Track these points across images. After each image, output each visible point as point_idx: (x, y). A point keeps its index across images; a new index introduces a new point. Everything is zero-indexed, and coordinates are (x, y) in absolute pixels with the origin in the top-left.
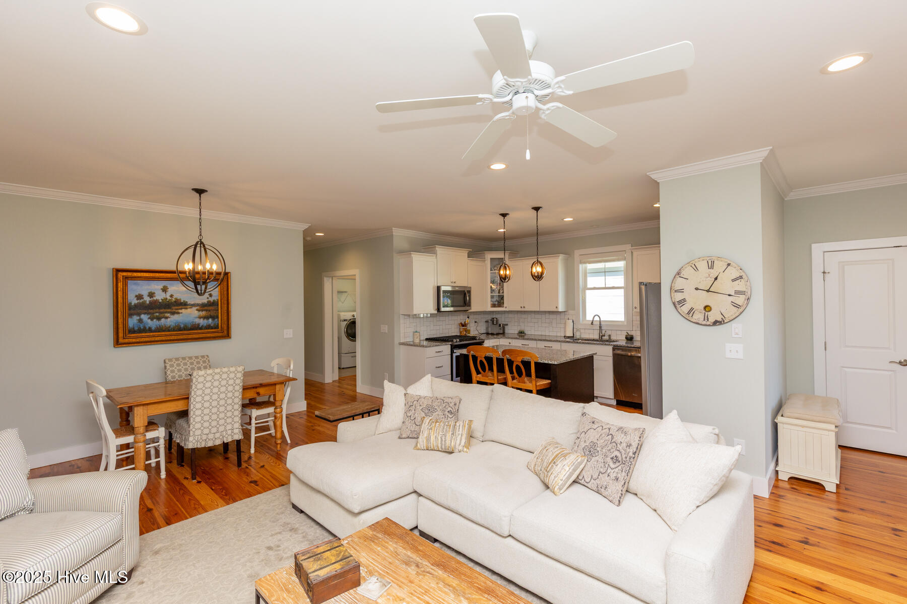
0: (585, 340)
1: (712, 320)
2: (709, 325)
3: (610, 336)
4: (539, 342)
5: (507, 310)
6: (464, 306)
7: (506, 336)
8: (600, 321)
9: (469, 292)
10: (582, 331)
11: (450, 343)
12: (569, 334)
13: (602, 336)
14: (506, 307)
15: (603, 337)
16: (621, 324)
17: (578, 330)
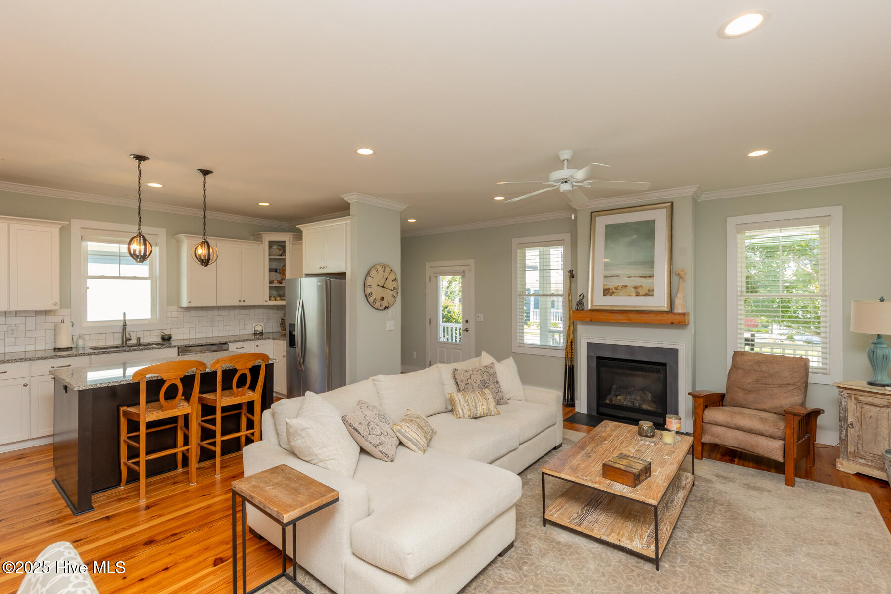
0: (101, 349)
1: (384, 307)
2: (382, 310)
3: (139, 339)
8: (125, 320)
10: (87, 337)
12: (66, 344)
13: (127, 340)
15: (128, 342)
16: (147, 322)
17: (80, 336)
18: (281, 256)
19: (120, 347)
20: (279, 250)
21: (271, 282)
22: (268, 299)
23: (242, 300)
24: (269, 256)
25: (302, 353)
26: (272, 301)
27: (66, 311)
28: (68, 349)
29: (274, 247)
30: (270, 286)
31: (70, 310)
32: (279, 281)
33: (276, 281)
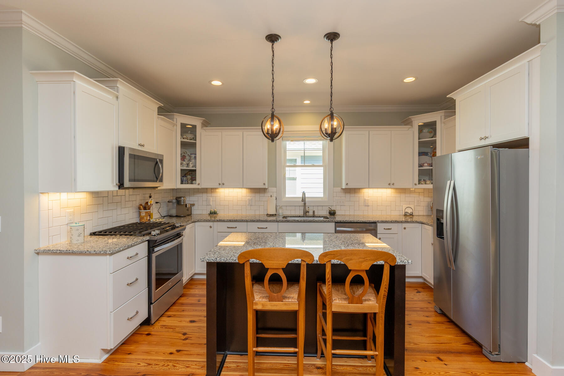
3: (314, 212)
4: (250, 224)
5: (199, 187)
6: (154, 181)
7: (194, 218)
9: (161, 161)
10: (284, 208)
11: (147, 238)
12: (273, 212)
13: (306, 212)
14: (199, 184)
15: (307, 214)
16: (320, 200)
17: (281, 207)
18: (432, 138)
19: (302, 217)
20: (430, 132)
21: (420, 166)
22: (417, 182)
23: (392, 183)
24: (419, 139)
25: (452, 249)
26: (422, 184)
27: (274, 189)
28: (273, 215)
29: (424, 131)
30: (419, 169)
31: (276, 188)
32: (430, 164)
33: (426, 164)
